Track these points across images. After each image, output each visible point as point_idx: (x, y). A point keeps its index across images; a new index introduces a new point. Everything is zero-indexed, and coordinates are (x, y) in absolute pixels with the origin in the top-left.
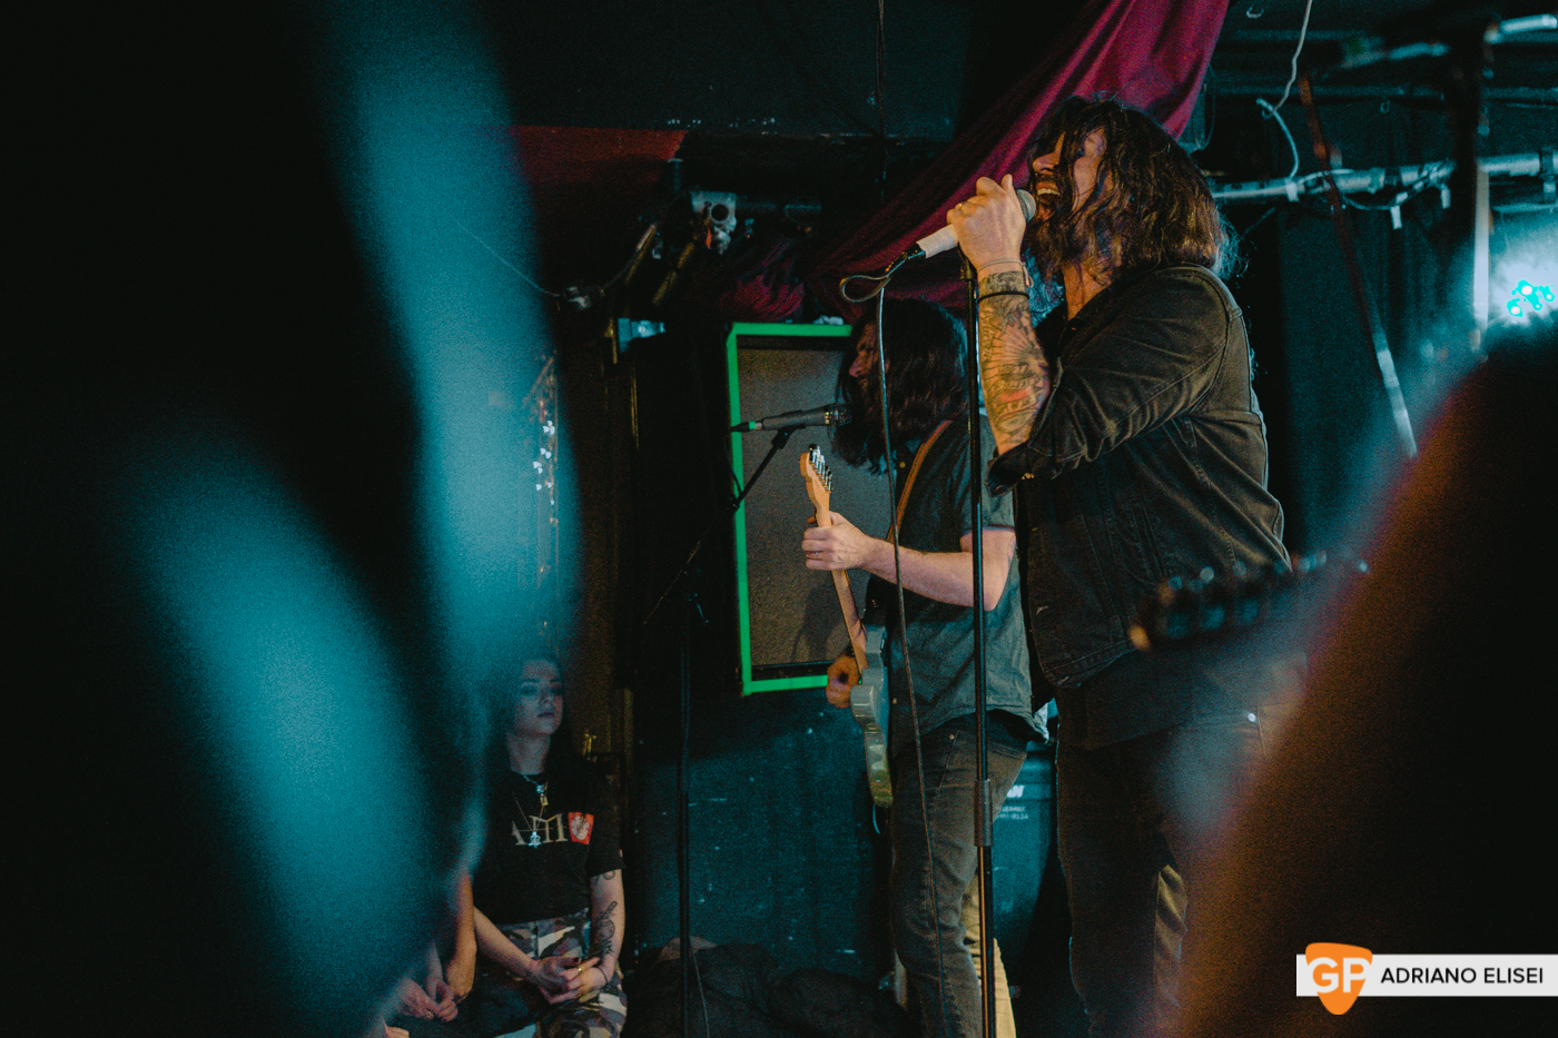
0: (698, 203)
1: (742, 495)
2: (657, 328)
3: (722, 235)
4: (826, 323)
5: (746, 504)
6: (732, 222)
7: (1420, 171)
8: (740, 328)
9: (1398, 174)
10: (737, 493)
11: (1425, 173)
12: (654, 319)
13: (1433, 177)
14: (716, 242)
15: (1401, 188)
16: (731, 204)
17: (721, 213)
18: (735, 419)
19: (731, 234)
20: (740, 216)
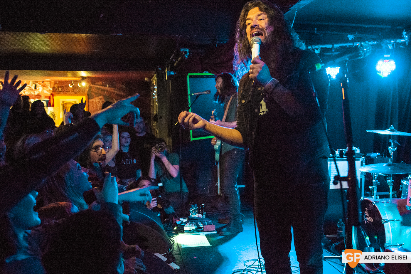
0: (182, 50)
1: (190, 106)
2: (174, 73)
3: (186, 56)
4: (205, 73)
5: (191, 108)
6: (188, 54)
7: (311, 47)
8: (189, 74)
9: (308, 47)
10: (189, 106)
11: (312, 47)
12: (174, 72)
13: (314, 48)
14: (185, 57)
16: (188, 50)
17: (186, 52)
18: (189, 93)
19: (188, 56)
20: (189, 52)
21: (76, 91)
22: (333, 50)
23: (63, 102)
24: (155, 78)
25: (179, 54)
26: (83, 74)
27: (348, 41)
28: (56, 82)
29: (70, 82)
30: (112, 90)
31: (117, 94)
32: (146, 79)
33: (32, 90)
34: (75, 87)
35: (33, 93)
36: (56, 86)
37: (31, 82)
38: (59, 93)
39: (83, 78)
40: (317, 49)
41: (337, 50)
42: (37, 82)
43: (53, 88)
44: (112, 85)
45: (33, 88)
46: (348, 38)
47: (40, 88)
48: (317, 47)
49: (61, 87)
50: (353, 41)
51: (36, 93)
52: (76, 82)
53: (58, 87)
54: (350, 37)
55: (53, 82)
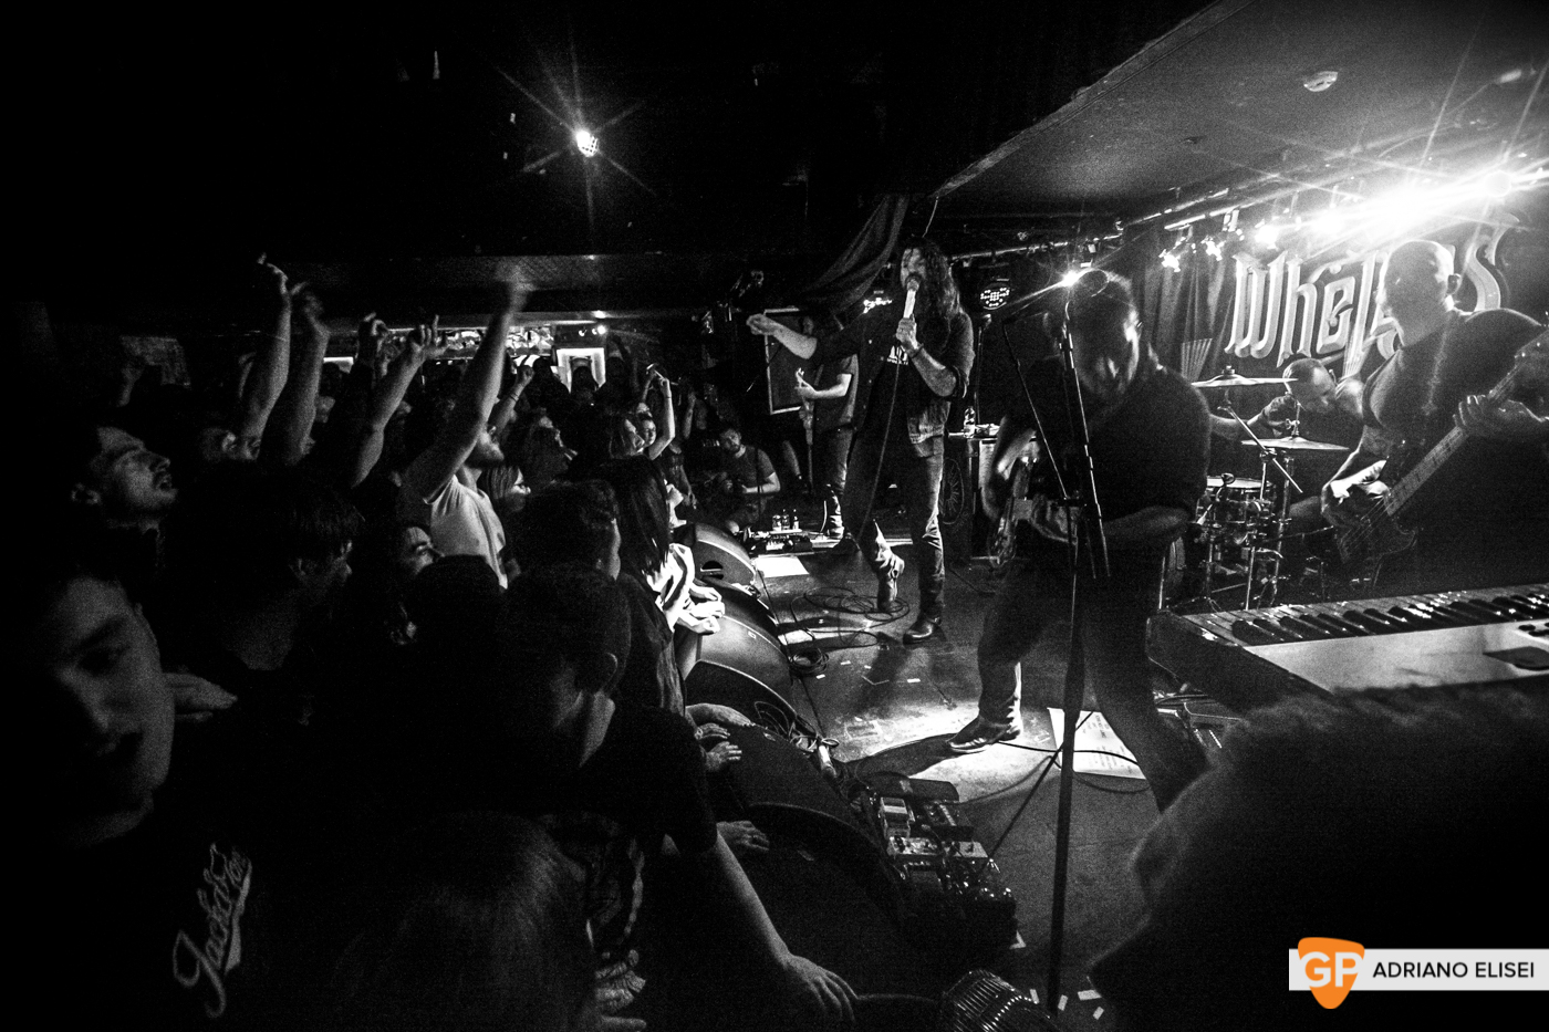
0: (753, 274)
6: (763, 278)
7: (958, 256)
14: (757, 285)
15: (952, 262)
16: (762, 273)
17: (759, 277)
18: (766, 343)
19: (762, 282)
20: (764, 276)
21: (591, 341)
22: (994, 261)
23: (571, 357)
24: (710, 317)
25: (748, 279)
26: (600, 314)
27: (1019, 243)
28: (558, 327)
29: (581, 327)
30: (641, 336)
31: (650, 344)
32: (693, 318)
33: (524, 341)
34: (589, 334)
35: (525, 346)
36: (559, 333)
37: (522, 329)
38: (565, 345)
39: (600, 321)
40: (966, 260)
41: (1000, 259)
42: (531, 329)
43: (556, 337)
44: (642, 330)
45: (526, 337)
46: (1018, 238)
47: (536, 338)
48: (967, 256)
49: (567, 335)
50: (1027, 242)
51: (531, 345)
52: (589, 327)
53: (563, 335)
54: (1022, 236)
55: (554, 327)
